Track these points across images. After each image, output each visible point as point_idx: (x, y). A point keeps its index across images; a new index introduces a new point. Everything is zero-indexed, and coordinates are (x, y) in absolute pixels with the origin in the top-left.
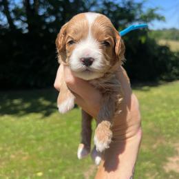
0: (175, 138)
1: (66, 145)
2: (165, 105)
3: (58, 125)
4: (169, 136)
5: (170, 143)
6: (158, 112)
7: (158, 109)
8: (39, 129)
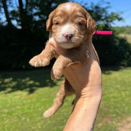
0: (119, 118)
1: (28, 120)
2: (118, 86)
3: (29, 101)
4: (114, 115)
5: (114, 122)
6: (111, 93)
7: (111, 90)
8: (14, 104)
